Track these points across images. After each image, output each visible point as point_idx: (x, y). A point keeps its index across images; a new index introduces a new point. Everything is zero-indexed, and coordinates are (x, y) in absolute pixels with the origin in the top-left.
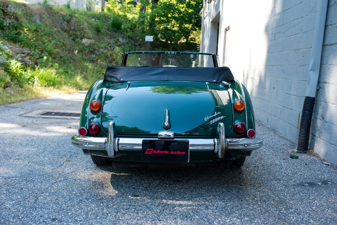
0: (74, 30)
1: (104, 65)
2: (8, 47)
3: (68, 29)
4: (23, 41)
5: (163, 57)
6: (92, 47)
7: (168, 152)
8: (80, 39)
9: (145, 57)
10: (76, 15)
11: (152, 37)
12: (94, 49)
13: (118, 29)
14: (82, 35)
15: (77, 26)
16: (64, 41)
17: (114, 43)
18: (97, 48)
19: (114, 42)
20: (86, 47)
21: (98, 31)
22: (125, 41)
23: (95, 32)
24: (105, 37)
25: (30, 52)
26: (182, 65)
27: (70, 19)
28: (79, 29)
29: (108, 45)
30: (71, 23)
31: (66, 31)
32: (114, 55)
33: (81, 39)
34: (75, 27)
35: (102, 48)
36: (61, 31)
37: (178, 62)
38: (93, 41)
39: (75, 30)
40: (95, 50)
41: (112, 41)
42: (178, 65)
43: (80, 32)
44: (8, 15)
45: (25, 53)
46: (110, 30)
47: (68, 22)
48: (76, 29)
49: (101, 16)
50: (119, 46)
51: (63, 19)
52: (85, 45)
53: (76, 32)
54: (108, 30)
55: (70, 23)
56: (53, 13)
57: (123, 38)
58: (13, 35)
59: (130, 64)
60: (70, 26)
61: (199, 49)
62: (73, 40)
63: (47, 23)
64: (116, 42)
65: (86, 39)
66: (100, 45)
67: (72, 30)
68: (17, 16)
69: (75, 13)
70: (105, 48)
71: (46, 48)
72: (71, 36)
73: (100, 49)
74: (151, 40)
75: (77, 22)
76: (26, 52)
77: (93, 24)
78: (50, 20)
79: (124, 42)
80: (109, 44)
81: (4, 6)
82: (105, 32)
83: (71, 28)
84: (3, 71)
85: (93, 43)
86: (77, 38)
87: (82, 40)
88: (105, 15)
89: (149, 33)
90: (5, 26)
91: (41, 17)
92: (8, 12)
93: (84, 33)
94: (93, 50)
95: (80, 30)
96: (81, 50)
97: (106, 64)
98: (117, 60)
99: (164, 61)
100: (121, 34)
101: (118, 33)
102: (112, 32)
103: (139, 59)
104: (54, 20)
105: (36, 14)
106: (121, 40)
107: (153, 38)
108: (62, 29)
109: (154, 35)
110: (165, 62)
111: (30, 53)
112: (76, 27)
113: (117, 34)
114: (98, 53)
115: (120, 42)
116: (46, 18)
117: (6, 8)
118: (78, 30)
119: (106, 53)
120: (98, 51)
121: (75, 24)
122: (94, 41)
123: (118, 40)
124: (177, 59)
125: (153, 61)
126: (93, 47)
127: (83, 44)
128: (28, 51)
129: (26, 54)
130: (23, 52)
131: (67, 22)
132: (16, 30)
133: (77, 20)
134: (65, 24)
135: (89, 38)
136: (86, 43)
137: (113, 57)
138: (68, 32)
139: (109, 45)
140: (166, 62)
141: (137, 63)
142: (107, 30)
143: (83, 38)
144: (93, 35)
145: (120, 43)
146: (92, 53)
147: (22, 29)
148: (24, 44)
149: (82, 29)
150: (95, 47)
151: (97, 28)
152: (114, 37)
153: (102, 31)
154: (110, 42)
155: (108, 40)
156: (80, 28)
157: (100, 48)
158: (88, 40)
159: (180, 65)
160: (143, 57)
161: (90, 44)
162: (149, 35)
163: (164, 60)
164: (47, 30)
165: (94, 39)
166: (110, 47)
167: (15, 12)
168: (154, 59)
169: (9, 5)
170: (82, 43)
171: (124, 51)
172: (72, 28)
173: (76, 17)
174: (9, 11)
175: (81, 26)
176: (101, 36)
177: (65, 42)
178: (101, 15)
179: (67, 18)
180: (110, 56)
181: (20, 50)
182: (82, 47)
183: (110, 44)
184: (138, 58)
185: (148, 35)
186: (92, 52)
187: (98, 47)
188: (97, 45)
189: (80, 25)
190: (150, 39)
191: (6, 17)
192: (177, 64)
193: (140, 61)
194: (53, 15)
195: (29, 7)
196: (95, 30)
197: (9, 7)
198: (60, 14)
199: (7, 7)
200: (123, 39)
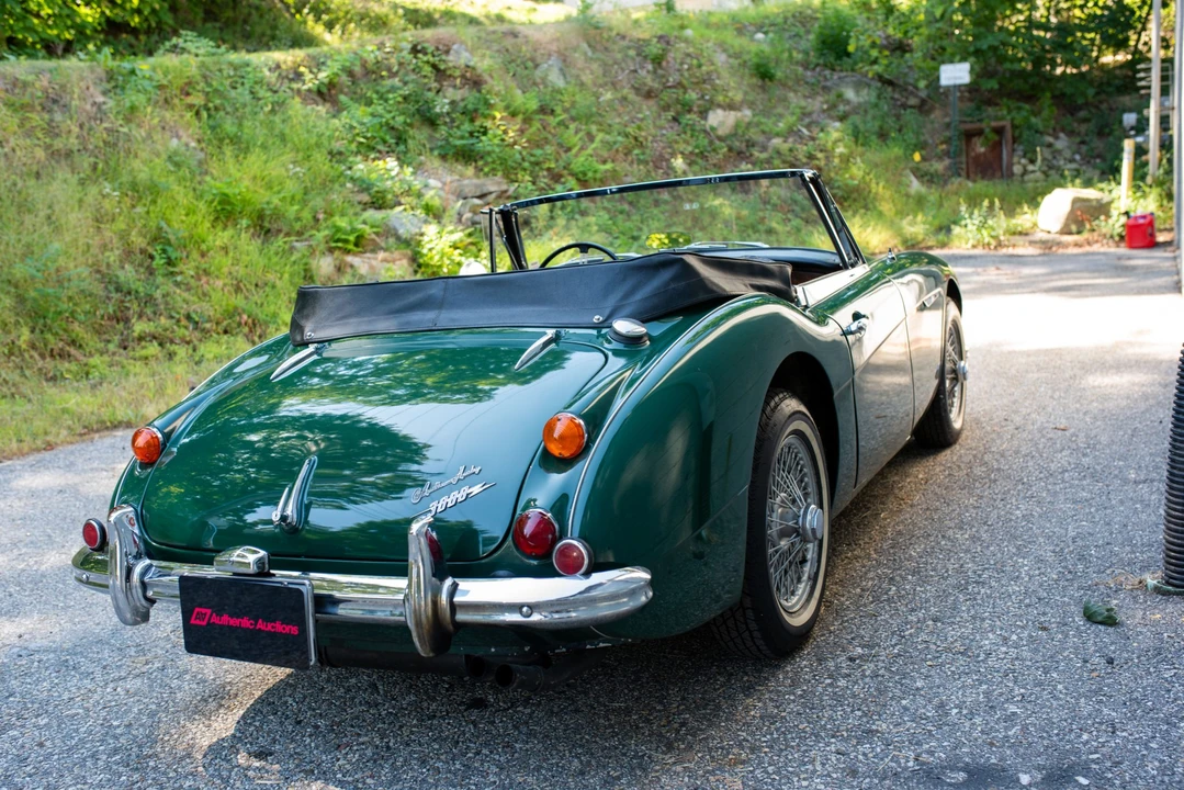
0: (679, 85)
1: (779, 198)
2: (439, 180)
3: (656, 85)
4: (489, 153)
5: (1017, 133)
6: (743, 136)
7: (251, 624)
8: (701, 113)
9: (944, 146)
10: (689, 32)
11: (966, 66)
12: (750, 144)
13: (839, 57)
14: (707, 97)
15: (688, 70)
16: (639, 128)
17: (824, 111)
18: (760, 139)
19: (825, 107)
20: (720, 139)
21: (764, 73)
22: (867, 98)
23: (754, 80)
24: (791, 95)
25: (504, 187)
26: (1099, 156)
27: (663, 50)
28: (695, 80)
29: (802, 120)
30: (668, 62)
31: (649, 95)
32: (820, 155)
33: (703, 114)
34: (682, 75)
35: (778, 135)
36: (632, 96)
37: (1084, 148)
38: (746, 116)
39: (684, 87)
40: (753, 146)
41: (817, 104)
42: (1082, 159)
43: (701, 90)
44: (450, 76)
45: (491, 193)
46: (812, 66)
47: (658, 61)
48: (685, 82)
49: (786, 19)
50: (842, 119)
51: (638, 55)
52: (720, 132)
53: (685, 93)
54: (806, 66)
55: (664, 64)
56: (608, 40)
57: (858, 86)
58: (462, 138)
59: (874, 181)
60: (663, 76)
61: (1149, 87)
62: (675, 119)
63: (584, 78)
64: (833, 107)
65: (720, 112)
66: (768, 124)
67: (670, 87)
68: (479, 76)
69: (682, 27)
70: (791, 132)
71: (572, 166)
72: (666, 108)
73: (769, 139)
74: (960, 78)
75: (688, 55)
76: (492, 189)
77: (749, 52)
78: (595, 66)
79: (861, 100)
80: (805, 114)
81: (437, 49)
82: (793, 76)
83: (668, 81)
84: (405, 262)
85: (747, 120)
86: (690, 111)
87: (705, 118)
88: (800, 13)
89: (953, 55)
90: (440, 115)
91: (564, 61)
92: (450, 68)
93: (714, 92)
94: (744, 144)
95: (697, 83)
96: (702, 153)
97: (789, 195)
98: (829, 170)
99: (1020, 153)
100: (850, 73)
101: (842, 71)
102: (818, 69)
103: (917, 157)
104: (611, 62)
105: (550, 55)
106: (850, 94)
107: (972, 70)
108: (637, 90)
109: (972, 59)
110: (1024, 156)
111: (506, 191)
112: (686, 74)
113: (835, 77)
114: (764, 156)
115: (848, 102)
116: (580, 64)
117: (444, 57)
118: (692, 83)
119: (791, 150)
120: (764, 149)
121: (682, 64)
122: (748, 113)
123: (840, 96)
124: (1079, 134)
125: (978, 157)
126: (747, 137)
127: (713, 129)
128: (499, 183)
129: (493, 196)
130: (485, 191)
131: (653, 61)
132: (472, 120)
133: (691, 50)
134: (648, 72)
135: (731, 107)
136: (722, 123)
137: (817, 162)
138: (656, 96)
139: (807, 120)
140: (1029, 155)
141: (908, 171)
142: (802, 65)
143: (710, 109)
144: (746, 93)
145: (847, 108)
146: (743, 159)
147: (489, 115)
148: (493, 162)
149: (706, 77)
150: (753, 134)
151: (758, 66)
152: (824, 88)
153: (779, 75)
154: (809, 109)
155: (803, 103)
156: (697, 77)
157: (769, 135)
158: (727, 113)
159: (1092, 157)
160: (937, 145)
161: (737, 126)
162: (958, 58)
163: (1021, 147)
164: (584, 101)
165: (751, 105)
166: (808, 127)
167: (471, 64)
168: (982, 150)
169: (454, 44)
170: (708, 128)
171: (858, 133)
172: (671, 79)
173: (686, 41)
174: (451, 65)
175: (704, 68)
176: (778, 92)
177: (643, 134)
178: (789, 15)
179: (655, 49)
180: (804, 160)
181: (477, 186)
182: (706, 142)
183: (810, 114)
184: (912, 155)
185: (952, 62)
186: (741, 155)
187: (763, 132)
188: (762, 127)
189: (700, 66)
190: (958, 74)
191: (445, 83)
192: (1077, 157)
193: (921, 166)
194: (606, 49)
195: (526, 37)
196: (752, 75)
197: (452, 52)
198: (631, 41)
199: (447, 52)
200: (857, 92)
